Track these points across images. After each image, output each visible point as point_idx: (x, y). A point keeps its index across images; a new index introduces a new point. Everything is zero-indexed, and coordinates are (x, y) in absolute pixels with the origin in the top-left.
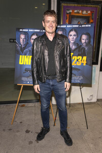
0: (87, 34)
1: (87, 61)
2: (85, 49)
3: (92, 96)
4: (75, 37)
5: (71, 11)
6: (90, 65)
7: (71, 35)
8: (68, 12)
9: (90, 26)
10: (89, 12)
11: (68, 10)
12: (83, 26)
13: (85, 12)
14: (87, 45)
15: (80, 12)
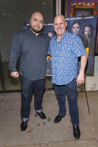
0: (90, 26)
1: (89, 52)
2: (87, 40)
3: (95, 85)
4: (78, 30)
5: (75, 4)
6: (92, 56)
7: (74, 28)
8: (72, 5)
9: (93, 17)
10: (93, 4)
11: (72, 3)
12: (86, 18)
13: (88, 4)
14: (89, 37)
15: (84, 4)
